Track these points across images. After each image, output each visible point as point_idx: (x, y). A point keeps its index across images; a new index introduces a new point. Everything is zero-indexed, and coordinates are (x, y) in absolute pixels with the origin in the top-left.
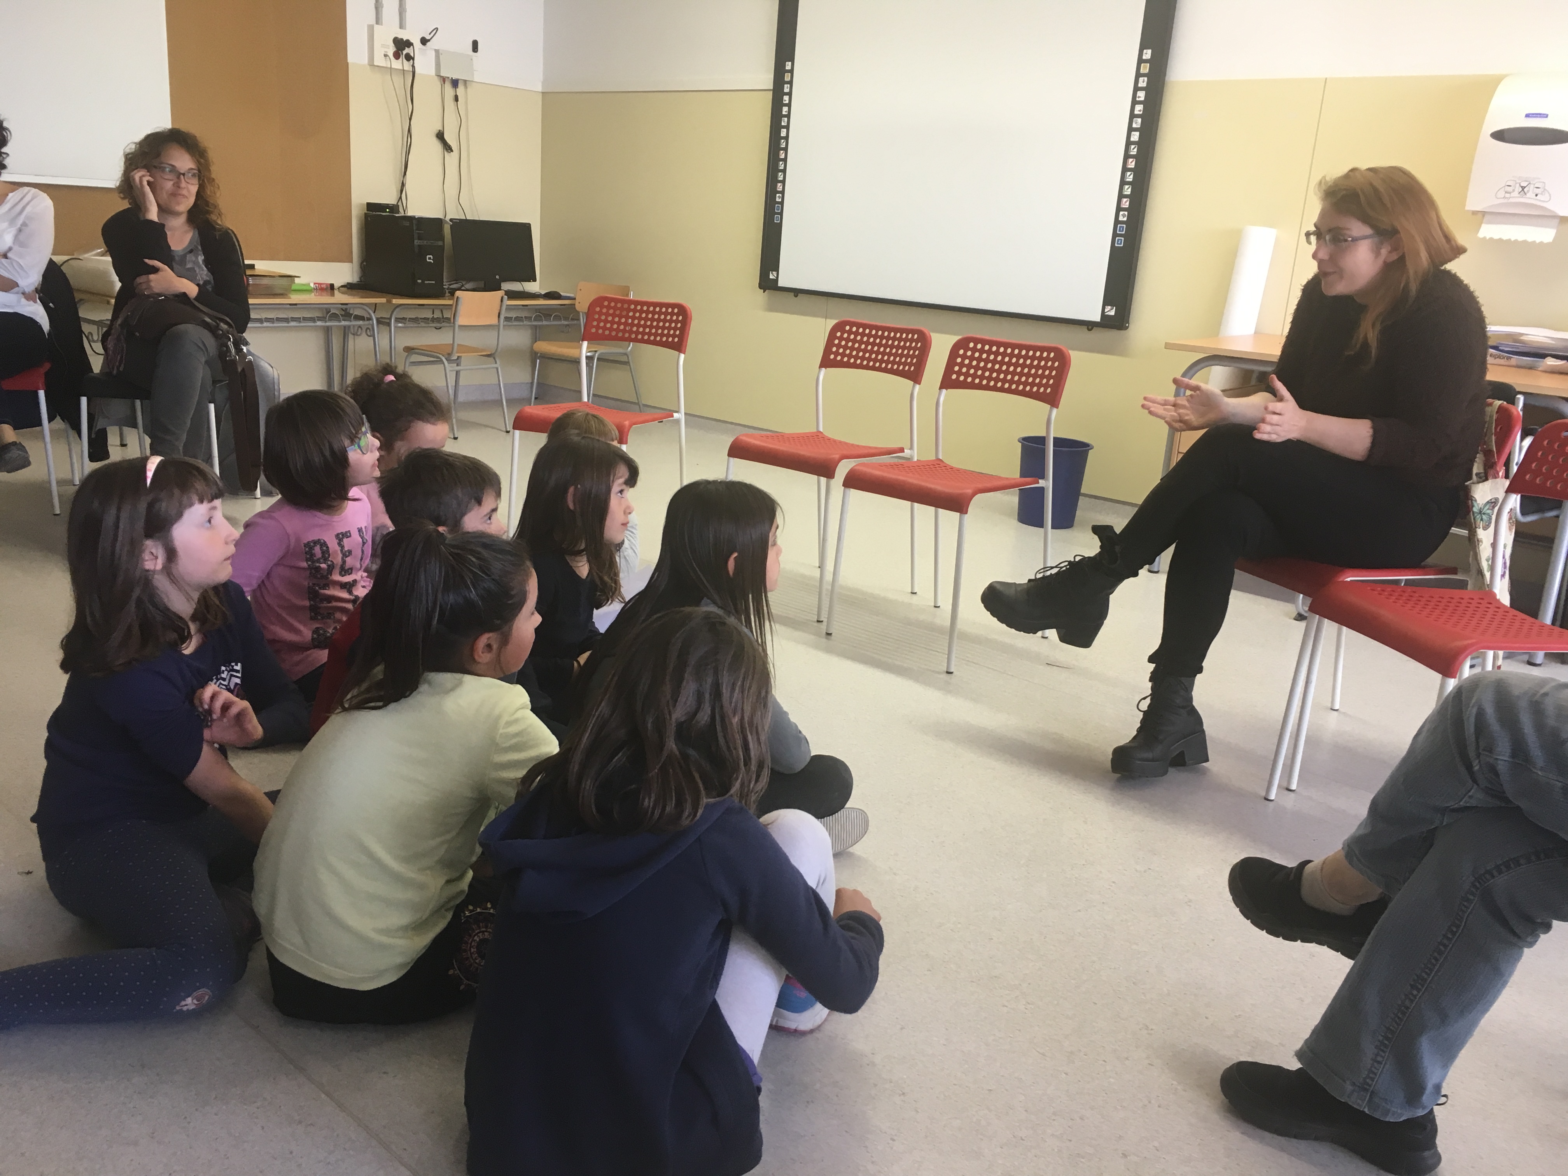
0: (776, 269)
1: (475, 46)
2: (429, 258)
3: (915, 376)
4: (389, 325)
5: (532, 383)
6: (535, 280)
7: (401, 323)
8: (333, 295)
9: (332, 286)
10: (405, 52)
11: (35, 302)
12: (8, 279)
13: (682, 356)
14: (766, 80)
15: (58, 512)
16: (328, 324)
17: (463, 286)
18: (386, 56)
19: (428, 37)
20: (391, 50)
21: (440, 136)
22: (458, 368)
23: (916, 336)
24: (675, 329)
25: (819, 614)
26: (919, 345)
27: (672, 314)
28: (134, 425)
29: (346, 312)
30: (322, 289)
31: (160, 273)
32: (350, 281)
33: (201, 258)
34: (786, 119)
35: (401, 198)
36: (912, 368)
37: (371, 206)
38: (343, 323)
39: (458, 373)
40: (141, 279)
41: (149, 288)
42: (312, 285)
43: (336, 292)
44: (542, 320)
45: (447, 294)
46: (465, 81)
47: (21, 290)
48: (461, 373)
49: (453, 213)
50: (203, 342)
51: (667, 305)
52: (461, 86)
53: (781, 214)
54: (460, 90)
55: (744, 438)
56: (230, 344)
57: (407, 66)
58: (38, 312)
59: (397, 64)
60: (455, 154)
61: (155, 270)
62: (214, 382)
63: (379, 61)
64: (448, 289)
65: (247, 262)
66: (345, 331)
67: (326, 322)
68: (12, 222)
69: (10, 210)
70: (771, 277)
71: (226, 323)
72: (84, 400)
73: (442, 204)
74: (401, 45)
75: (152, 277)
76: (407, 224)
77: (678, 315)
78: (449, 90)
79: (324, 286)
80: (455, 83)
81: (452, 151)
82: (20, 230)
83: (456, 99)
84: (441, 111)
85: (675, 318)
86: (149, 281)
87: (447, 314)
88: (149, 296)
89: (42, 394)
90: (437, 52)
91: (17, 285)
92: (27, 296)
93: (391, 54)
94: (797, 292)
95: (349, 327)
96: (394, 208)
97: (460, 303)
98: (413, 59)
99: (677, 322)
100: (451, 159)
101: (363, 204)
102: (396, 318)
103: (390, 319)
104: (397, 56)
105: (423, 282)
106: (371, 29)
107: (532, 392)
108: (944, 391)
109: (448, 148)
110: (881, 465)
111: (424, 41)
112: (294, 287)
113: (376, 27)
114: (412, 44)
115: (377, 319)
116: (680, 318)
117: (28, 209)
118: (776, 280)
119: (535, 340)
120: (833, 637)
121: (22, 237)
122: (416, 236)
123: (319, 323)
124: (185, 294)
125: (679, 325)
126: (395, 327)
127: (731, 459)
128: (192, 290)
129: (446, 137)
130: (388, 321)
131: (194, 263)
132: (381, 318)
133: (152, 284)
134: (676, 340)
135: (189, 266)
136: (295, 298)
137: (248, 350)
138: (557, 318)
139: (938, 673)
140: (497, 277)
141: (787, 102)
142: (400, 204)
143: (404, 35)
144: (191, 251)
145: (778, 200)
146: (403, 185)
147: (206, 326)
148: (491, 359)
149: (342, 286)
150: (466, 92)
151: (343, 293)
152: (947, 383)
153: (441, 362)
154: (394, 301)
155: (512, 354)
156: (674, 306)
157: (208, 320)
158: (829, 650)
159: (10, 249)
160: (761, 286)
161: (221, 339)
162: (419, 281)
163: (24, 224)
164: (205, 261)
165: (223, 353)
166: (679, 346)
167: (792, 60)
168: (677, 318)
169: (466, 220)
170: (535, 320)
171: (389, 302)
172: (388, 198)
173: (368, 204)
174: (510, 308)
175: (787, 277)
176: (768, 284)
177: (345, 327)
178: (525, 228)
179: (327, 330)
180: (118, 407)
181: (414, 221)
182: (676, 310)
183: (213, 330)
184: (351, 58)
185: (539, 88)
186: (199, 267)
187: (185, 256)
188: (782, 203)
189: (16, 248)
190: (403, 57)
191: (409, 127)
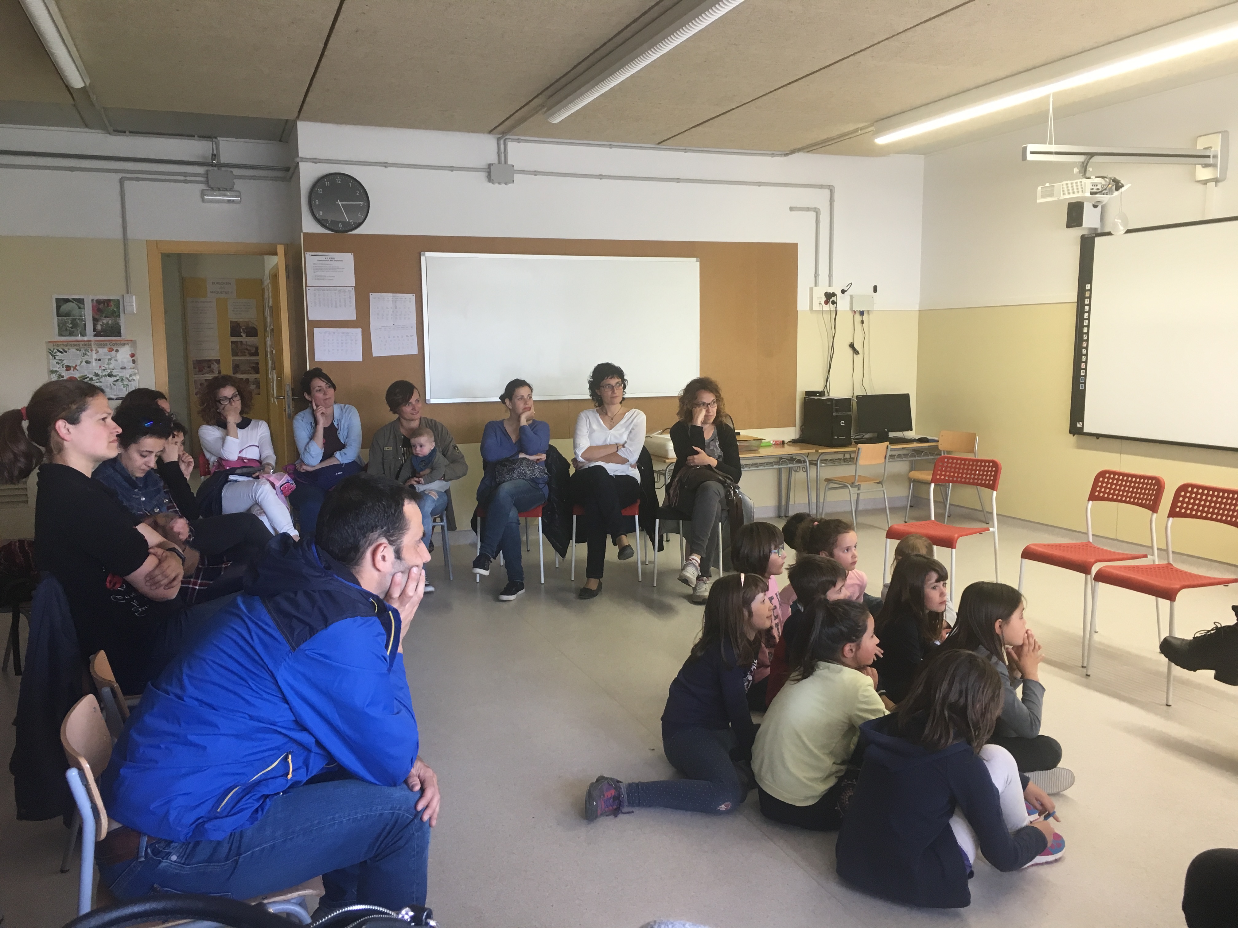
0: (1082, 420)
1: (875, 289)
2: (842, 423)
3: (1154, 508)
4: (816, 465)
5: (909, 496)
6: (912, 430)
7: (824, 463)
8: (783, 447)
9: (783, 442)
10: (831, 300)
11: (635, 468)
12: (625, 458)
13: (995, 493)
14: (1073, 296)
15: (640, 580)
16: (780, 467)
17: (863, 436)
18: (820, 304)
19: (846, 290)
20: (824, 299)
21: (852, 346)
22: (859, 492)
23: (1154, 482)
24: (990, 476)
25: (1083, 663)
26: (1156, 487)
27: (989, 466)
28: (679, 533)
29: (791, 459)
30: (777, 444)
31: (700, 455)
32: (794, 438)
33: (717, 443)
34: (1087, 321)
35: (826, 386)
36: (1151, 502)
37: (809, 393)
38: (789, 466)
39: (858, 494)
40: (690, 458)
41: (694, 462)
42: (772, 442)
43: (786, 445)
44: (915, 457)
45: (853, 443)
46: (868, 311)
47: (629, 463)
48: (861, 494)
49: (859, 392)
50: (718, 491)
51: (986, 461)
52: (865, 315)
53: (1085, 383)
54: (865, 317)
55: (1033, 547)
56: (732, 491)
57: (833, 307)
58: (636, 474)
59: (826, 308)
60: (861, 355)
61: (697, 453)
62: (722, 510)
63: (816, 307)
64: (854, 439)
65: (736, 431)
66: (790, 470)
67: (779, 465)
68: (627, 427)
69: (626, 422)
70: (1078, 426)
71: (729, 479)
72: (657, 521)
73: (852, 386)
74: (829, 297)
75: (695, 456)
76: (829, 403)
77: (992, 467)
78: (858, 318)
79: (779, 442)
80: (862, 313)
81: (859, 354)
82: (631, 432)
83: (862, 322)
84: (853, 330)
85: (990, 469)
86: (694, 459)
87: (853, 455)
88: (693, 466)
89: (637, 517)
90: (851, 296)
91: (628, 461)
92: (632, 466)
93: (823, 303)
94: (1098, 436)
95: (792, 467)
96: (822, 393)
97: (860, 451)
98: (836, 303)
99: (991, 471)
100: (858, 358)
101: (803, 392)
102: (821, 460)
103: (817, 461)
104: (826, 303)
105: (838, 438)
106: (811, 289)
107: (908, 502)
108: (1171, 519)
109: (856, 352)
110: (1121, 567)
111: (843, 292)
112: (762, 445)
113: (815, 288)
114: (836, 295)
115: (809, 461)
116: (994, 469)
117: (635, 420)
118: (1082, 428)
119: (911, 470)
120: (1090, 678)
121: (631, 436)
122: (834, 410)
123: (775, 466)
124: (709, 465)
125: (993, 473)
126: (820, 466)
127: (1024, 560)
128: (714, 462)
129: (855, 346)
130: (816, 462)
131: (714, 446)
132: (812, 460)
133: (695, 461)
134: (991, 482)
135: (712, 448)
136: (763, 452)
137: (739, 491)
138: (926, 455)
139: (1161, 705)
140: (886, 430)
141: (1088, 310)
142: (825, 390)
143: (830, 291)
144: (712, 440)
145: (1082, 374)
146: (828, 378)
147: (719, 481)
148: (880, 485)
149: (789, 442)
150: (869, 317)
151: (789, 445)
152: (1172, 514)
153: (847, 487)
154: (820, 451)
155: (895, 478)
156: (989, 461)
157: (721, 478)
158: (1088, 686)
159: (626, 442)
160: (1070, 432)
161: (726, 488)
162: (836, 437)
163: (633, 429)
164: (719, 445)
165: (728, 495)
166: (993, 487)
167: (1091, 283)
168: (992, 469)
169: (867, 396)
170: (911, 457)
171: (817, 451)
172: (818, 387)
173: (806, 392)
174: (892, 450)
175: (1090, 425)
176: (1075, 430)
177: (790, 468)
178: (905, 398)
179: (780, 471)
180: (671, 523)
181: (834, 402)
182: (991, 464)
183: (723, 483)
184: (800, 307)
185: (918, 309)
186: (717, 449)
187: (709, 443)
188: (1085, 376)
189: (628, 442)
190: (830, 303)
191: (832, 344)
